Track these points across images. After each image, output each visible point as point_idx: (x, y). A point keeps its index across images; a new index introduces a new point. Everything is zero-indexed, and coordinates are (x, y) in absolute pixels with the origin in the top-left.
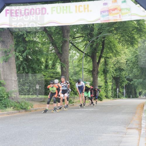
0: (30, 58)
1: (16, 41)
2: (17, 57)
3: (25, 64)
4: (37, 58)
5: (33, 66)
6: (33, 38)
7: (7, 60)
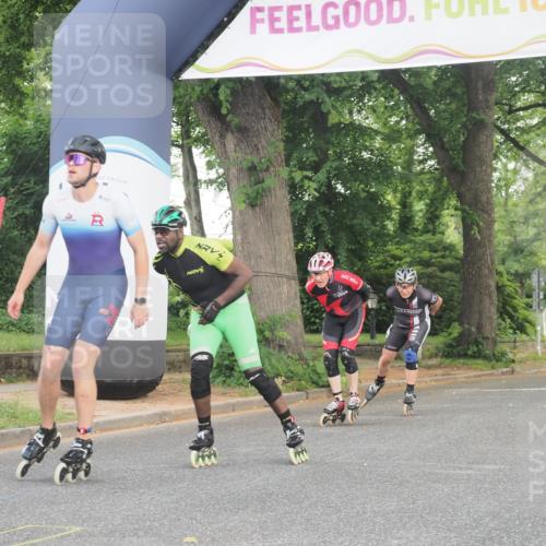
0: (343, 191)
3: (324, 213)
4: (368, 192)
5: (355, 221)
6: (351, 113)
7: (256, 198)
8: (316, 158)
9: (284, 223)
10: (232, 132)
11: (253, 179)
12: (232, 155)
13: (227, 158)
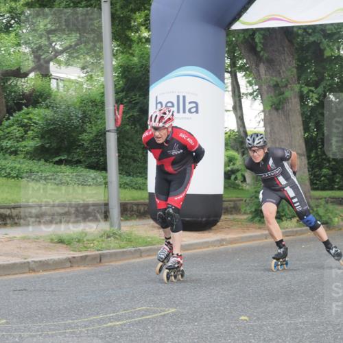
6: (338, 49)
7: (279, 104)
8: (316, 79)
9: (297, 119)
10: (264, 63)
11: (277, 92)
12: (263, 77)
13: (260, 79)
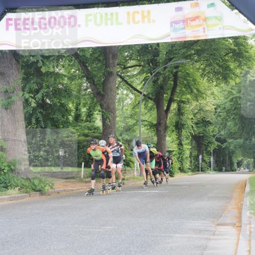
0: (49, 102)
1: (25, 74)
2: (26, 102)
3: (40, 112)
4: (61, 103)
5: (54, 116)
6: (54, 67)
7: (8, 105)
8: (37, 88)
11: (6, 96)
